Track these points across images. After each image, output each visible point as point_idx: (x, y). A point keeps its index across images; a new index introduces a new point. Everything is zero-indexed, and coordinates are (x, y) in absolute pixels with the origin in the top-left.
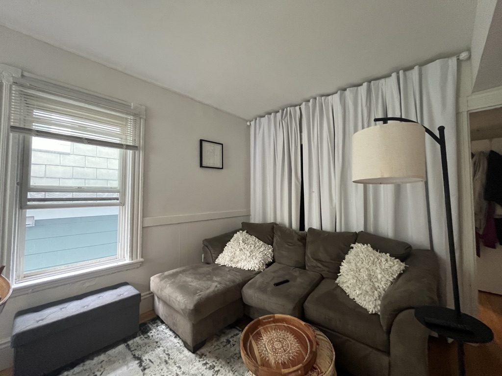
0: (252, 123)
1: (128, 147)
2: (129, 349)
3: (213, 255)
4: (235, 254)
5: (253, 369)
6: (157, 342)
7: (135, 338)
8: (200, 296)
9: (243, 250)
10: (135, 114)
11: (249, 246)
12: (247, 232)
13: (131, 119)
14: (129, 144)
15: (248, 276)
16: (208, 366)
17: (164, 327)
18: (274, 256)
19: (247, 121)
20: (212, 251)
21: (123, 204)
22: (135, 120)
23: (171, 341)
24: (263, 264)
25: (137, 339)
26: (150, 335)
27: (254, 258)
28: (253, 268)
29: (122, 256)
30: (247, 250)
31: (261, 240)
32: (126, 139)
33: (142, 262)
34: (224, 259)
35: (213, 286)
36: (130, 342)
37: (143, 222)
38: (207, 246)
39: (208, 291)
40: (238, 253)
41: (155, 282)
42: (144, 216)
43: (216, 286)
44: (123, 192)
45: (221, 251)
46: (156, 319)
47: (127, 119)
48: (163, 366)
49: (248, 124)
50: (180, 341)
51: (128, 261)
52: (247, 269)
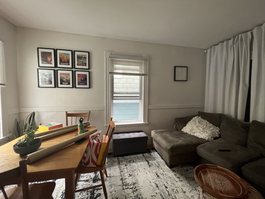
0: (209, 51)
1: (143, 75)
2: (144, 157)
3: (180, 127)
4: (193, 128)
5: (201, 185)
6: (154, 158)
7: (146, 153)
8: (174, 144)
9: (199, 127)
10: (145, 60)
11: (202, 125)
12: (201, 117)
13: (143, 62)
14: (143, 73)
15: (201, 142)
16: (177, 176)
17: (156, 153)
18: (220, 134)
19: (205, 50)
20: (180, 124)
21: (141, 99)
22: (145, 63)
23: (160, 159)
24: (212, 137)
25: (147, 154)
26: (152, 154)
27: (205, 133)
28: (204, 138)
29: (140, 120)
30: (201, 128)
31: (211, 123)
32: (142, 72)
33: (148, 124)
34: (187, 129)
35: (180, 141)
36: (144, 154)
37: (148, 107)
38: (177, 122)
39: (177, 143)
40: (195, 128)
41: (153, 133)
42: (148, 104)
43: (182, 142)
44: (141, 93)
45: (185, 125)
46: (154, 149)
47: (142, 62)
48: (157, 168)
49: (205, 51)
50: (164, 161)
51: (143, 122)
52: (200, 138)
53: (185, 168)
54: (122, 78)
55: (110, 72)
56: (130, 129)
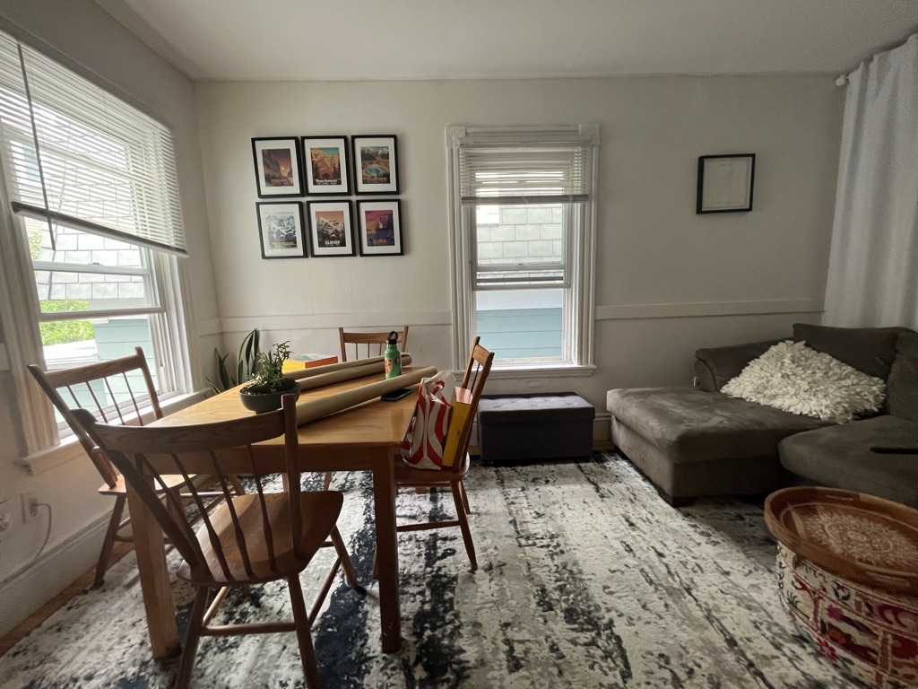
0: (855, 77)
1: (576, 198)
2: (582, 471)
3: (718, 378)
4: (768, 382)
5: (789, 540)
6: (617, 477)
7: (588, 462)
8: (689, 428)
9: (793, 377)
10: (585, 142)
11: (810, 372)
12: (806, 345)
13: (578, 153)
14: (575, 193)
15: (802, 425)
16: (698, 530)
17: (625, 463)
18: (885, 401)
19: (837, 76)
20: (715, 370)
21: (568, 285)
22: (584, 154)
23: (637, 482)
24: (846, 411)
25: (590, 464)
26: (608, 466)
27: (820, 396)
28: (814, 413)
29: (568, 358)
30: (803, 379)
31: (849, 364)
32: (572, 187)
33: (594, 370)
34: (743, 386)
35: (716, 420)
36: (582, 465)
37: (595, 312)
38: (705, 362)
39: (705, 424)
40: (776, 380)
41: (613, 398)
42: (597, 303)
43: (721, 422)
44: (568, 267)
45: (737, 373)
46: (617, 452)
47: (573, 153)
48: (627, 502)
49: (840, 82)
50: (652, 487)
51: (575, 364)
52: (798, 413)
53: (733, 512)
54: (497, 222)
55: (463, 198)
56: (531, 384)
